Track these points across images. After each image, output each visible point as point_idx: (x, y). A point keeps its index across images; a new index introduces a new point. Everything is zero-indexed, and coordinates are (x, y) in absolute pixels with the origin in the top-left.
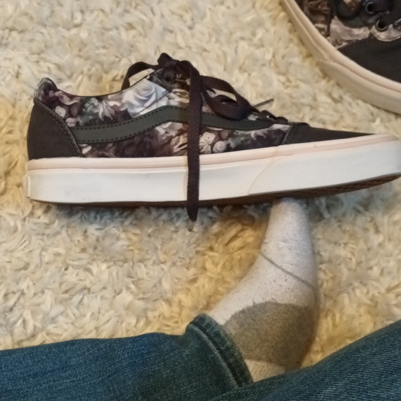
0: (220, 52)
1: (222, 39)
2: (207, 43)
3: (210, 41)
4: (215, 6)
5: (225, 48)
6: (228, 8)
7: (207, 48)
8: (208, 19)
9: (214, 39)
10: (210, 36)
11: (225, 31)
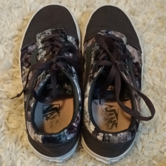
0: (158, 72)
1: (159, 64)
2: (151, 66)
3: (152, 65)
4: (155, 47)
5: (161, 70)
6: (162, 48)
7: (151, 69)
8: (151, 54)
9: (155, 64)
10: (153, 62)
11: (161, 60)
